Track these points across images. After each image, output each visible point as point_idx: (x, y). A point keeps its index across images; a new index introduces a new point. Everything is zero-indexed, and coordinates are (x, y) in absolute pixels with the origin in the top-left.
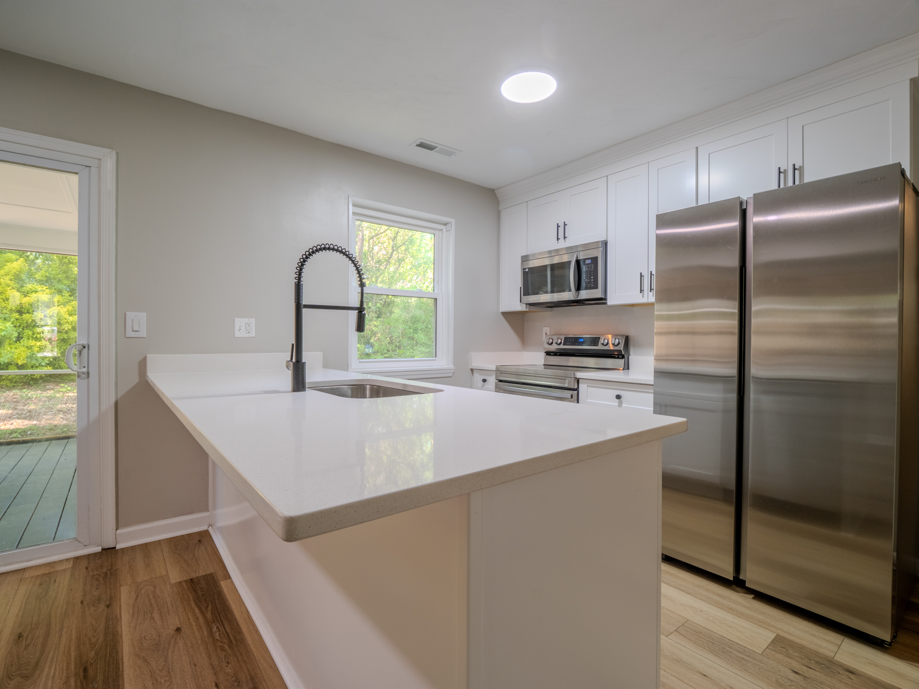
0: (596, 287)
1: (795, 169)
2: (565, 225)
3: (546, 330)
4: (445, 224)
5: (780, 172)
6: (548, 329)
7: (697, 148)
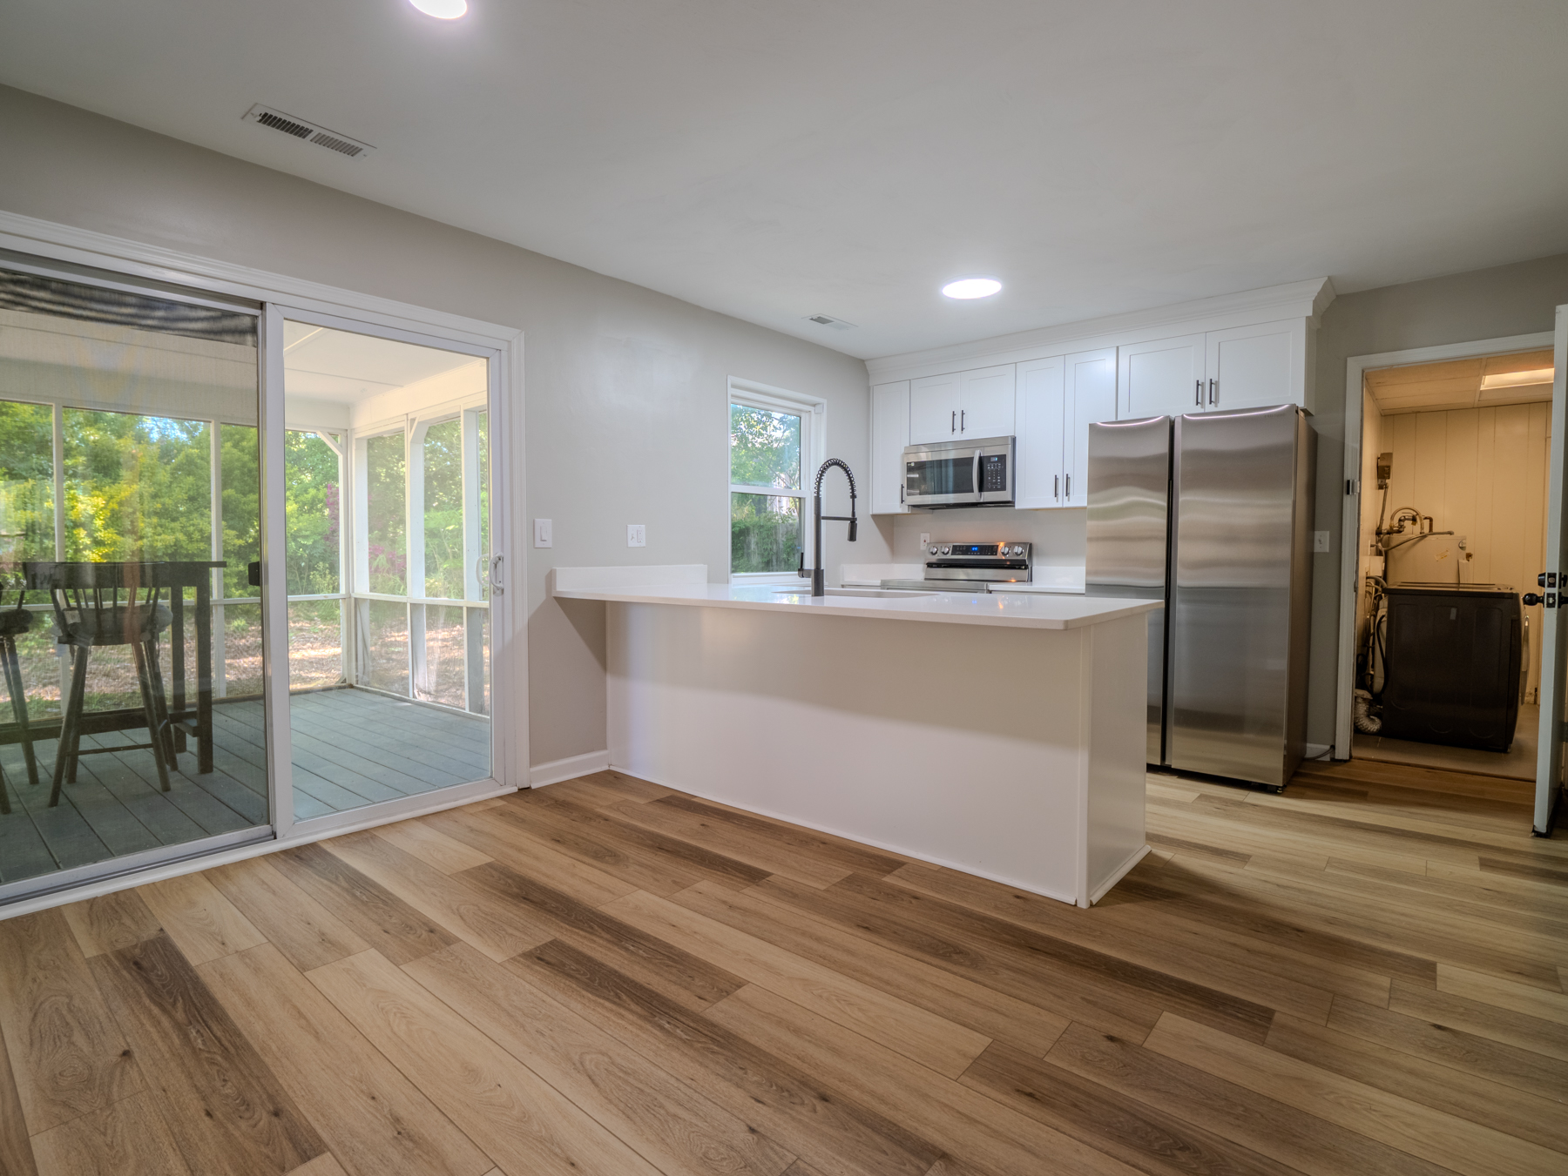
0: (1004, 488)
1: (1211, 383)
2: (963, 414)
3: (925, 536)
4: (814, 405)
5: (1198, 385)
6: (928, 535)
7: (1118, 348)
